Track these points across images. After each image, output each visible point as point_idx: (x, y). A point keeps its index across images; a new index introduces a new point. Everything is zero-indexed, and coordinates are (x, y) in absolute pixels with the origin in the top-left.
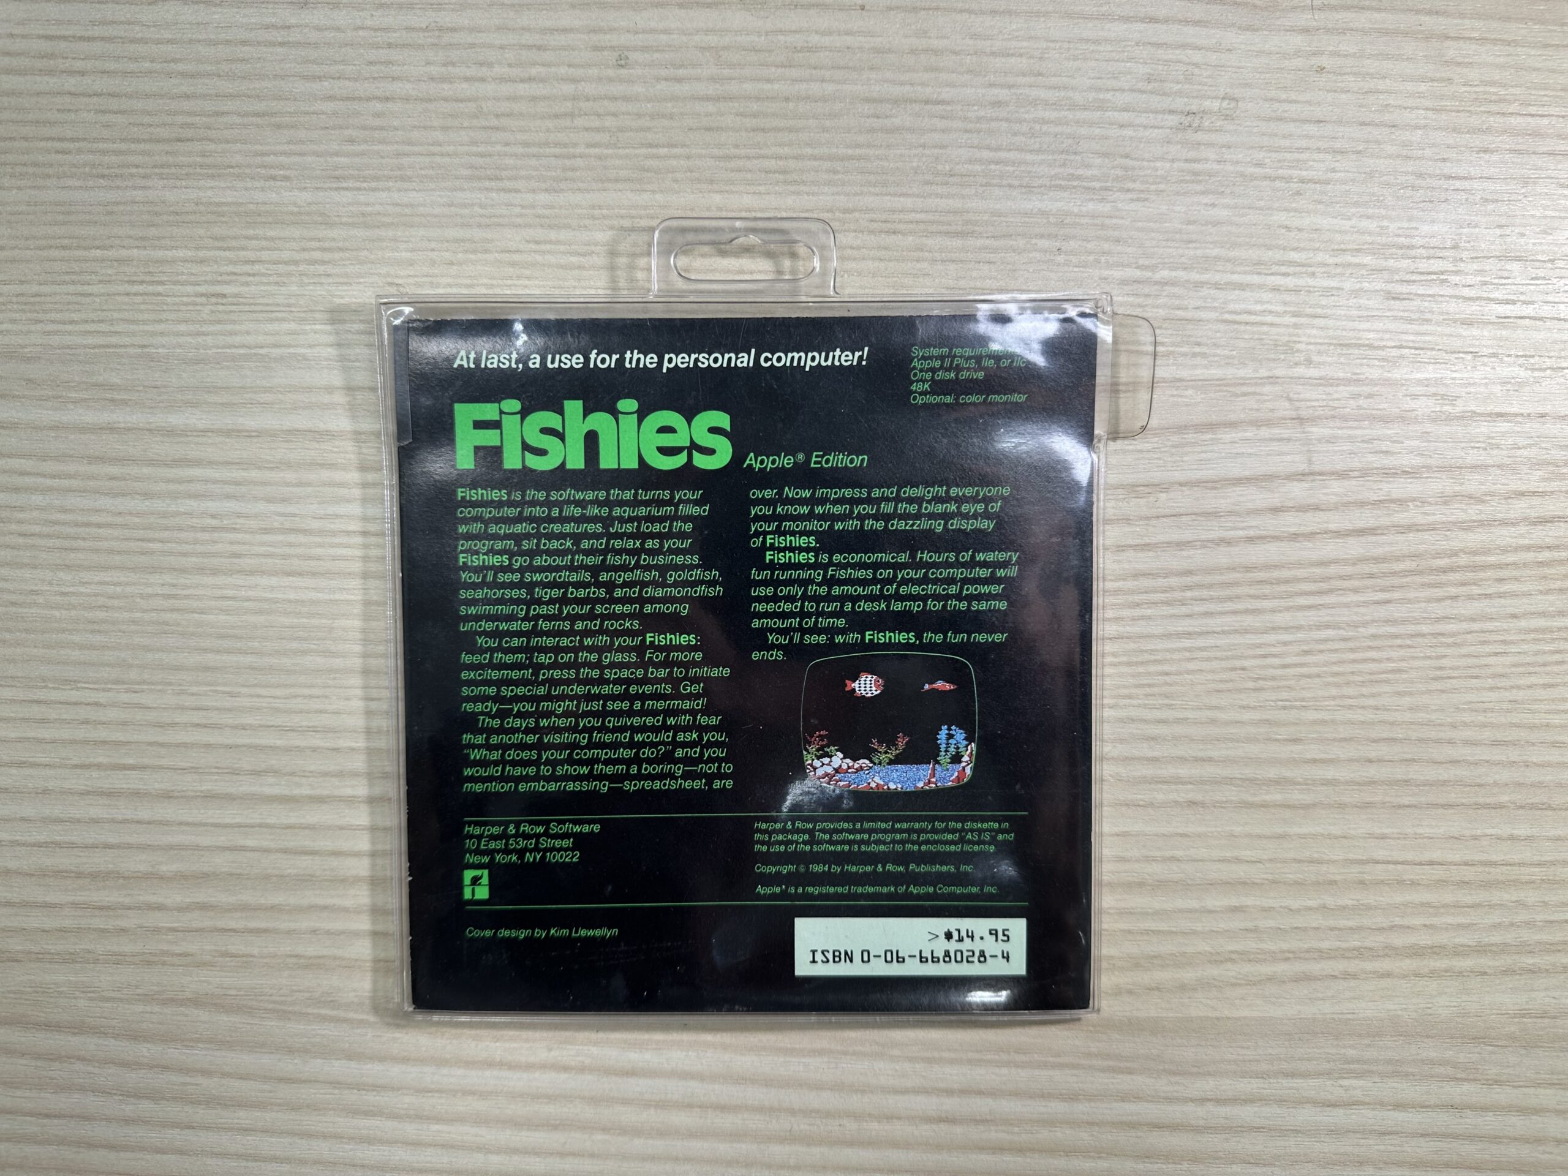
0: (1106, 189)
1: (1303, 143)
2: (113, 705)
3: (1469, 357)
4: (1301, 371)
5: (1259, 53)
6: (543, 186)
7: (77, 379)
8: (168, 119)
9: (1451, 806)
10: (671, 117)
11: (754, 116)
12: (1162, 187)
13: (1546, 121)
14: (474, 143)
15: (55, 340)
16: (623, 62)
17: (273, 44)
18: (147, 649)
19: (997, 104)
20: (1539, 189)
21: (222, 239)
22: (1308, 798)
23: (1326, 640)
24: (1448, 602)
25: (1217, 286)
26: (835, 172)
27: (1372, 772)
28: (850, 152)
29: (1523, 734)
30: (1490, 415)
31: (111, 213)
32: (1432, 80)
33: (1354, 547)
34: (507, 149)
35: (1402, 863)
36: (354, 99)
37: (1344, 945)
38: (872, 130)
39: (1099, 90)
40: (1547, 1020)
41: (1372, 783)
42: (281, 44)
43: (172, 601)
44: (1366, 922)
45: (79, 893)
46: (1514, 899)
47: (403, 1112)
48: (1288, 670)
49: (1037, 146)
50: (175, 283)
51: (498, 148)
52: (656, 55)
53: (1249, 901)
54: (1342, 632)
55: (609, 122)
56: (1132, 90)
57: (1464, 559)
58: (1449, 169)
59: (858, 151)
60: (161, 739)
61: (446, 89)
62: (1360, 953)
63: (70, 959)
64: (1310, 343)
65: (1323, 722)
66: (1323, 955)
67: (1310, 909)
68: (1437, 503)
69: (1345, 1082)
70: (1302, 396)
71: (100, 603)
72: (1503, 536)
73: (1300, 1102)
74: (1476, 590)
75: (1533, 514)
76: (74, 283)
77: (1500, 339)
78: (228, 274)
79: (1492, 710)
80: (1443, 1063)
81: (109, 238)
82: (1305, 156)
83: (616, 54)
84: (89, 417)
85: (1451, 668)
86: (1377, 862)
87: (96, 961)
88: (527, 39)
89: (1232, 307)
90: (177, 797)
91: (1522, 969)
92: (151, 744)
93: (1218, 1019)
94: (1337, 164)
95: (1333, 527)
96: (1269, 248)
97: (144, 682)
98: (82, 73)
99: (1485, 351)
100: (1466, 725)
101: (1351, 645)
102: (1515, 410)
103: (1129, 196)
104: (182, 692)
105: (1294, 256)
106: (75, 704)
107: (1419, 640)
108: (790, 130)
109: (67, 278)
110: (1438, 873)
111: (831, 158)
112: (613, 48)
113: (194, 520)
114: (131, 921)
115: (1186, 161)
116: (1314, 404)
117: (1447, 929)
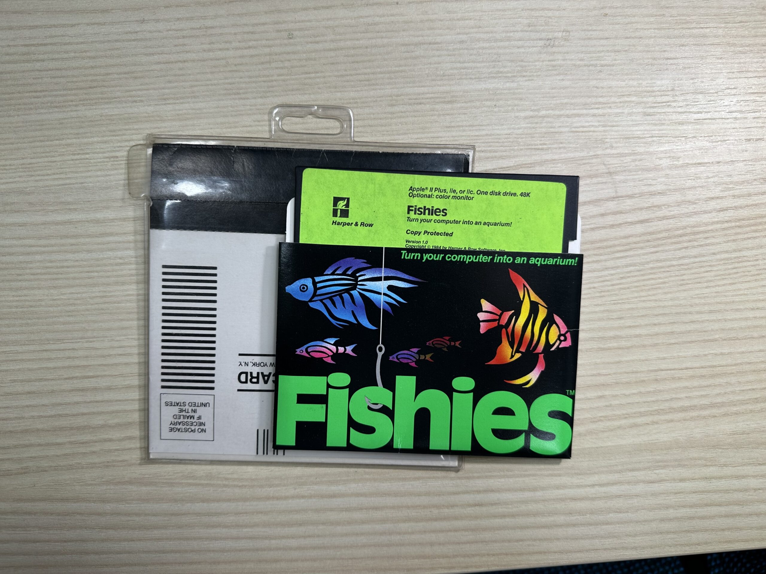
0: (514, 76)
1: (601, 49)
2: (81, 349)
3: (683, 139)
4: (608, 151)
5: (578, 10)
6: (259, 95)
7: (52, 200)
8: (85, 78)
9: (692, 342)
10: (315, 59)
11: (353, 56)
12: (539, 73)
13: (708, 30)
14: (226, 78)
15: (41, 184)
16: (291, 36)
17: (130, 40)
18: (95, 322)
19: (462, 42)
20: (708, 61)
21: (114, 131)
22: (629, 344)
23: (630, 272)
24: (684, 250)
25: (568, 116)
26: (391, 78)
27: (656, 329)
28: (397, 69)
29: (722, 307)
30: (695, 164)
31: (62, 123)
32: (656, 16)
33: (639, 229)
34: (241, 80)
35: (674, 370)
36: (169, 63)
37: (651, 409)
38: (406, 58)
39: (507, 32)
40: (745, 435)
41: (657, 334)
42: (134, 40)
43: (104, 299)
44: (660, 398)
45: (72, 437)
46: (725, 381)
47: (229, 524)
48: (615, 287)
49: (481, 60)
50: (94, 153)
51: (237, 80)
52: (306, 32)
53: (607, 393)
54: (637, 267)
55: (287, 64)
56: (522, 31)
57: (689, 230)
58: (666, 55)
59: (401, 68)
60: (104, 363)
61: (211, 55)
62: (658, 412)
63: (70, 468)
64: (612, 139)
65: (633, 309)
66: (641, 414)
67: (634, 394)
68: (675, 206)
69: (657, 471)
70: (610, 163)
71: (71, 303)
72: (706, 218)
73: (637, 482)
74: (696, 244)
75: (718, 207)
76: (47, 157)
77: (697, 129)
78: (118, 147)
79: (708, 297)
80: (700, 459)
81: (62, 135)
82: (602, 54)
83: (287, 33)
84: (60, 218)
85: (688, 280)
86: (662, 370)
87: (83, 468)
88: (246, 29)
89: (575, 125)
90: (114, 389)
91: (732, 413)
92: (99, 365)
93: (597, 448)
94: (617, 57)
95: (629, 220)
96: (589, 97)
97: (94, 337)
98: (43, 60)
99: (691, 136)
100: (697, 305)
101: (642, 273)
102: (706, 161)
103: (524, 79)
104: (113, 340)
105: (601, 100)
106: (63, 350)
107: (672, 268)
108: (369, 61)
109: (44, 155)
110: (690, 372)
111: (389, 72)
112: (286, 30)
113: (112, 261)
114: (97, 448)
115: (549, 61)
116: (616, 165)
117: (696, 398)
